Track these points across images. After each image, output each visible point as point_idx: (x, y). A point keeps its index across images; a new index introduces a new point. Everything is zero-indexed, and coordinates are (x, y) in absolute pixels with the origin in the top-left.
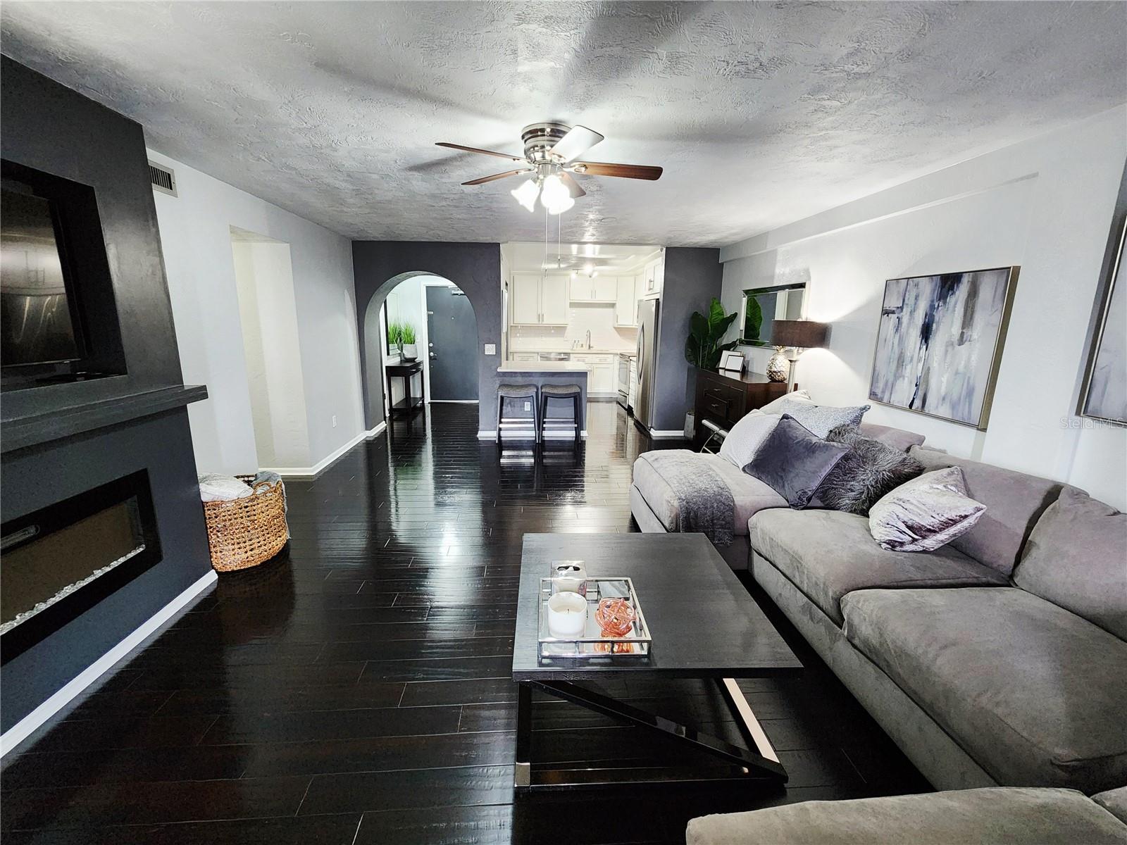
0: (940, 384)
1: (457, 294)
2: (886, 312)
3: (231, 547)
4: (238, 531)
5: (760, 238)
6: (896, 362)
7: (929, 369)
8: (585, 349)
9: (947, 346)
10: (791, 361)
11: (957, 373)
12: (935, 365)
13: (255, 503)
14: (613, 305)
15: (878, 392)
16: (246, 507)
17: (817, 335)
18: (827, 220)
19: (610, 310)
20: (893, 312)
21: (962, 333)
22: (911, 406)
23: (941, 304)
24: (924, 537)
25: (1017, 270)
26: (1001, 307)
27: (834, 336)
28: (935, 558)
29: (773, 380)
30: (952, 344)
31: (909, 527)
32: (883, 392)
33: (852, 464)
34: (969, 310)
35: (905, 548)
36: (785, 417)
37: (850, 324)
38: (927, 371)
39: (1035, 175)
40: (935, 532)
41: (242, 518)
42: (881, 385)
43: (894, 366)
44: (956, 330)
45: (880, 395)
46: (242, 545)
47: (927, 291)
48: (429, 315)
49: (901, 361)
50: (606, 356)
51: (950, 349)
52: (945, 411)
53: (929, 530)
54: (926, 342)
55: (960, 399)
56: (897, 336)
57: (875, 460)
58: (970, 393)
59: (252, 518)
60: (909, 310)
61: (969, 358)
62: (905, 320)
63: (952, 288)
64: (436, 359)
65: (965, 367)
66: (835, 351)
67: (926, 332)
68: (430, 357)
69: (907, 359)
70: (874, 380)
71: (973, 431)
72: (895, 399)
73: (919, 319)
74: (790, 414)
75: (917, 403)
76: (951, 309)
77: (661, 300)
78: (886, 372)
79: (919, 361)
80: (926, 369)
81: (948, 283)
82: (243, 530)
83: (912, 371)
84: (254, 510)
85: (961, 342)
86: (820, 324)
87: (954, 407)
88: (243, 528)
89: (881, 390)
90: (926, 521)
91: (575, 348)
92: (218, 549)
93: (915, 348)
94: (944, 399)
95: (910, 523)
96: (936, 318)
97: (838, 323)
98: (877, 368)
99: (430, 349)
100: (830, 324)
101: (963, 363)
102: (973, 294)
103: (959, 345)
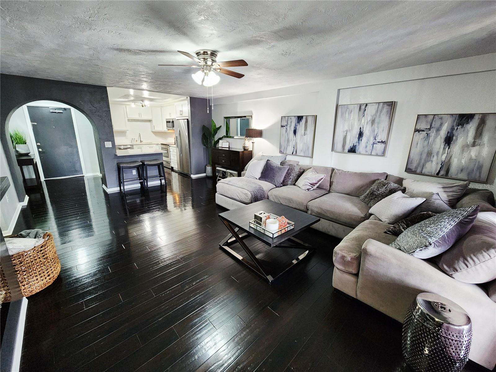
0: (300, 147)
1: (56, 112)
2: (282, 126)
3: (35, 278)
4: (39, 267)
5: (231, 98)
6: (287, 141)
7: (297, 142)
8: (139, 142)
9: (301, 136)
10: (253, 143)
11: (304, 143)
12: (298, 141)
13: (46, 246)
14: (150, 121)
15: (282, 150)
16: (41, 251)
17: (259, 134)
18: (258, 95)
19: (149, 123)
20: (284, 126)
21: (305, 132)
22: (293, 154)
23: (298, 124)
24: (314, 186)
25: (316, 116)
26: (313, 125)
27: (264, 134)
28: (316, 190)
29: (245, 149)
30: (302, 136)
31: (311, 184)
32: (284, 150)
33: (290, 171)
34: (306, 126)
35: (311, 189)
36: (268, 160)
37: (270, 129)
38: (296, 144)
39: (319, 92)
40: (317, 184)
41: (40, 258)
42: (283, 148)
43: (286, 142)
44: (303, 131)
45: (283, 151)
46: (42, 275)
47: (294, 120)
48: (33, 125)
49: (288, 141)
50: (152, 145)
51: (302, 137)
52: (302, 154)
53: (315, 184)
54: (295, 135)
55: (306, 150)
56: (286, 133)
57: (294, 169)
58: (308, 148)
59: (46, 256)
60: (289, 126)
61: (307, 139)
62: (288, 129)
63: (301, 120)
64: (44, 153)
65: (306, 142)
66: (265, 138)
67: (295, 132)
68: (39, 152)
69: (290, 140)
70: (280, 147)
71: (309, 159)
72: (288, 152)
73: (293, 129)
74: (270, 159)
75: (294, 153)
76: (301, 126)
77: (190, 120)
78: (284, 144)
79: (294, 140)
80: (296, 142)
81: (300, 118)
82: (42, 265)
83: (292, 144)
84: (46, 252)
85: (305, 135)
86: (258, 130)
87: (304, 153)
88: (42, 264)
89: (283, 150)
90: (314, 182)
91: (133, 142)
92: (25, 283)
93: (292, 137)
94: (301, 151)
95: (311, 183)
96: (297, 129)
97: (265, 130)
98: (281, 143)
99: (38, 147)
100: (262, 130)
101: (305, 141)
102: (306, 122)
103: (304, 136)
